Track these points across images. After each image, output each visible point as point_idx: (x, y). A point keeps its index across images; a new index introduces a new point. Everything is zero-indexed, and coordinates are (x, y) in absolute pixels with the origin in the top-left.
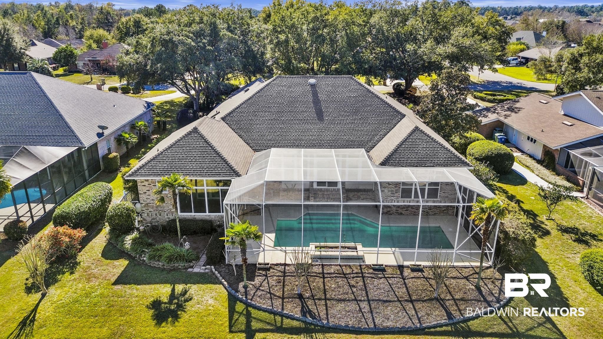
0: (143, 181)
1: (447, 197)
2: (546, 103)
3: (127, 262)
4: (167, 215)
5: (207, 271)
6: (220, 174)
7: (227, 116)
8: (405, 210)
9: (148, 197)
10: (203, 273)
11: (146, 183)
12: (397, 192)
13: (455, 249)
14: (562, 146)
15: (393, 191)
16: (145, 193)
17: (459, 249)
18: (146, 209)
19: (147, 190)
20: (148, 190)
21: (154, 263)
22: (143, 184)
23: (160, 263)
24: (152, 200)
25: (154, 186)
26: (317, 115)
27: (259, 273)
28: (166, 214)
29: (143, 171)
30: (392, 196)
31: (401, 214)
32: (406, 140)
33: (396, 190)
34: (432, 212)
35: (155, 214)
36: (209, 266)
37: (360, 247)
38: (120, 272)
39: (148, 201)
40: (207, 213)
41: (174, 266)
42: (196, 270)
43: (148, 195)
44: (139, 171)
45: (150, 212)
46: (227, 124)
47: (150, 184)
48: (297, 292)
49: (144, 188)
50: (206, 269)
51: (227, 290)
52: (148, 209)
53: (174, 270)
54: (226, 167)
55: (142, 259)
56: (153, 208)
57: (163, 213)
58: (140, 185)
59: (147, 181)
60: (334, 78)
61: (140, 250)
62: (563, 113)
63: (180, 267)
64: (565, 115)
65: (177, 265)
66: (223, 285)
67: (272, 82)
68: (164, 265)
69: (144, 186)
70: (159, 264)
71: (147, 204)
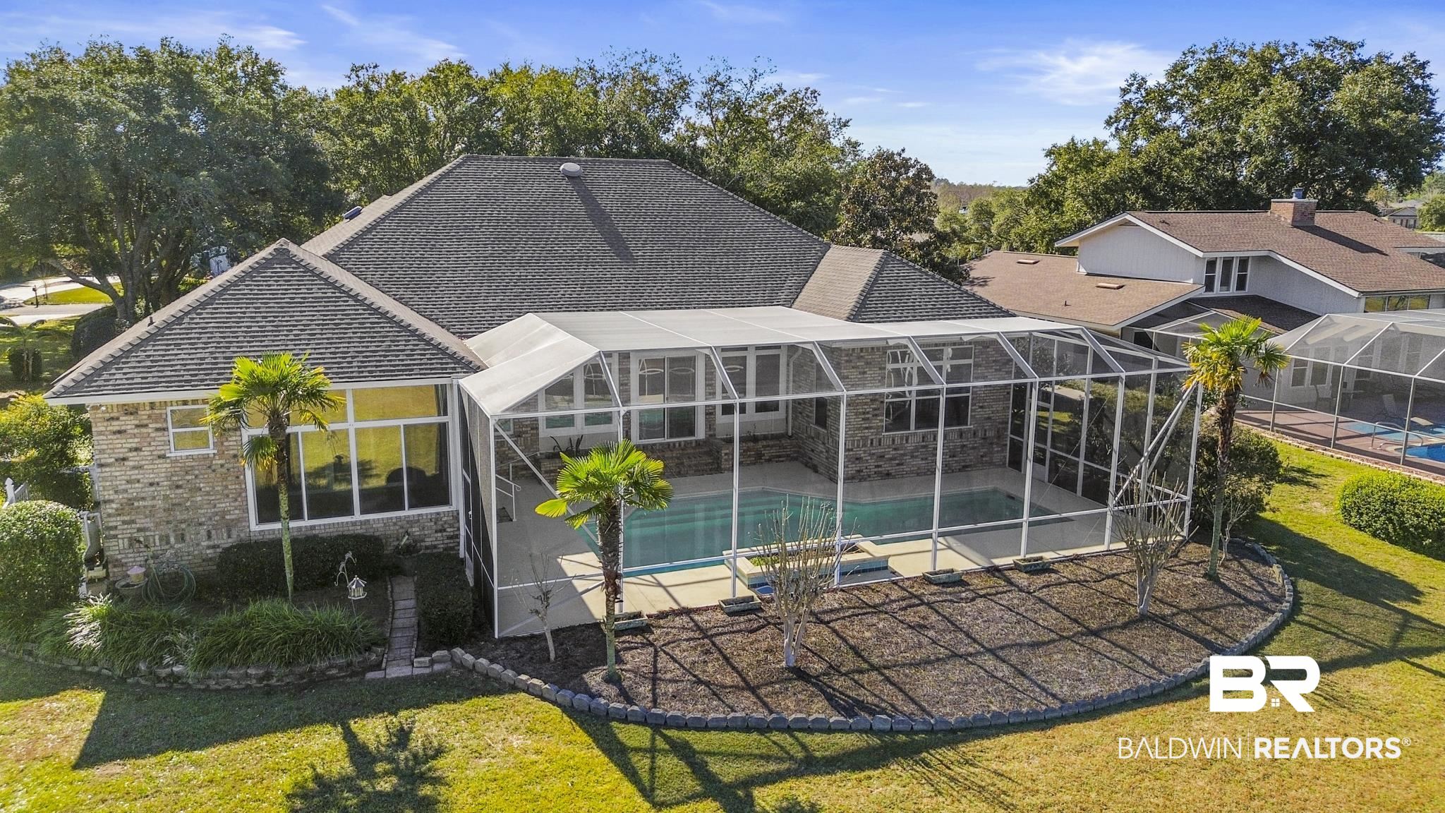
0: (115, 415)
1: (989, 418)
2: (1034, 263)
3: (98, 697)
4: (209, 537)
5: (437, 667)
6: (412, 370)
7: (341, 250)
8: (898, 465)
9: (135, 474)
10: (430, 675)
11: (128, 423)
12: (876, 415)
13: (1111, 501)
14: (1123, 325)
15: (868, 413)
16: (124, 459)
17: (1119, 504)
18: (124, 522)
19: (130, 450)
20: (136, 449)
21: (226, 676)
22: (115, 426)
23: (252, 671)
24: (151, 484)
25: (157, 430)
26: (611, 245)
27: (623, 642)
28: (203, 532)
29: (117, 376)
30: (867, 428)
31: (888, 475)
32: (876, 280)
33: (875, 409)
34: (956, 461)
35: (161, 540)
36: (445, 652)
37: (865, 544)
38: (87, 726)
39: (134, 490)
40: (358, 516)
41: (312, 670)
42: (396, 671)
43: (134, 468)
44: (100, 375)
45: (139, 530)
46: (348, 270)
47: (146, 426)
48: (784, 664)
49: (118, 441)
50: (432, 662)
51: (554, 703)
52: (133, 522)
53: (312, 684)
54: (425, 350)
55: (163, 672)
56: (152, 515)
57: (192, 530)
58: (100, 433)
59: (131, 410)
60: (626, 164)
61: (150, 644)
62: (1083, 271)
63: (334, 672)
64: (1088, 274)
65: (324, 664)
66: (527, 690)
67: (455, 168)
68: (268, 676)
69: (120, 432)
70: (247, 676)
71: (130, 502)
